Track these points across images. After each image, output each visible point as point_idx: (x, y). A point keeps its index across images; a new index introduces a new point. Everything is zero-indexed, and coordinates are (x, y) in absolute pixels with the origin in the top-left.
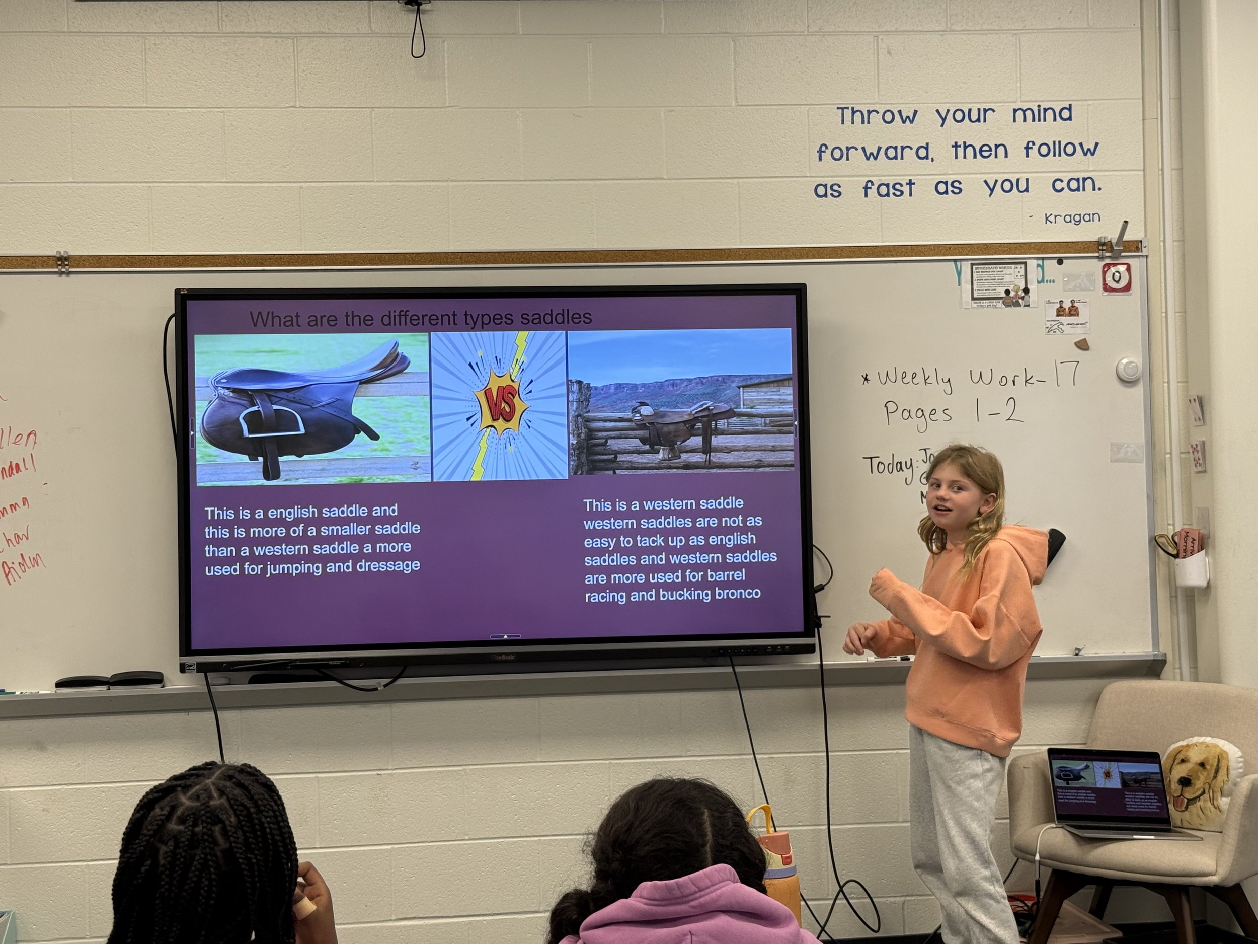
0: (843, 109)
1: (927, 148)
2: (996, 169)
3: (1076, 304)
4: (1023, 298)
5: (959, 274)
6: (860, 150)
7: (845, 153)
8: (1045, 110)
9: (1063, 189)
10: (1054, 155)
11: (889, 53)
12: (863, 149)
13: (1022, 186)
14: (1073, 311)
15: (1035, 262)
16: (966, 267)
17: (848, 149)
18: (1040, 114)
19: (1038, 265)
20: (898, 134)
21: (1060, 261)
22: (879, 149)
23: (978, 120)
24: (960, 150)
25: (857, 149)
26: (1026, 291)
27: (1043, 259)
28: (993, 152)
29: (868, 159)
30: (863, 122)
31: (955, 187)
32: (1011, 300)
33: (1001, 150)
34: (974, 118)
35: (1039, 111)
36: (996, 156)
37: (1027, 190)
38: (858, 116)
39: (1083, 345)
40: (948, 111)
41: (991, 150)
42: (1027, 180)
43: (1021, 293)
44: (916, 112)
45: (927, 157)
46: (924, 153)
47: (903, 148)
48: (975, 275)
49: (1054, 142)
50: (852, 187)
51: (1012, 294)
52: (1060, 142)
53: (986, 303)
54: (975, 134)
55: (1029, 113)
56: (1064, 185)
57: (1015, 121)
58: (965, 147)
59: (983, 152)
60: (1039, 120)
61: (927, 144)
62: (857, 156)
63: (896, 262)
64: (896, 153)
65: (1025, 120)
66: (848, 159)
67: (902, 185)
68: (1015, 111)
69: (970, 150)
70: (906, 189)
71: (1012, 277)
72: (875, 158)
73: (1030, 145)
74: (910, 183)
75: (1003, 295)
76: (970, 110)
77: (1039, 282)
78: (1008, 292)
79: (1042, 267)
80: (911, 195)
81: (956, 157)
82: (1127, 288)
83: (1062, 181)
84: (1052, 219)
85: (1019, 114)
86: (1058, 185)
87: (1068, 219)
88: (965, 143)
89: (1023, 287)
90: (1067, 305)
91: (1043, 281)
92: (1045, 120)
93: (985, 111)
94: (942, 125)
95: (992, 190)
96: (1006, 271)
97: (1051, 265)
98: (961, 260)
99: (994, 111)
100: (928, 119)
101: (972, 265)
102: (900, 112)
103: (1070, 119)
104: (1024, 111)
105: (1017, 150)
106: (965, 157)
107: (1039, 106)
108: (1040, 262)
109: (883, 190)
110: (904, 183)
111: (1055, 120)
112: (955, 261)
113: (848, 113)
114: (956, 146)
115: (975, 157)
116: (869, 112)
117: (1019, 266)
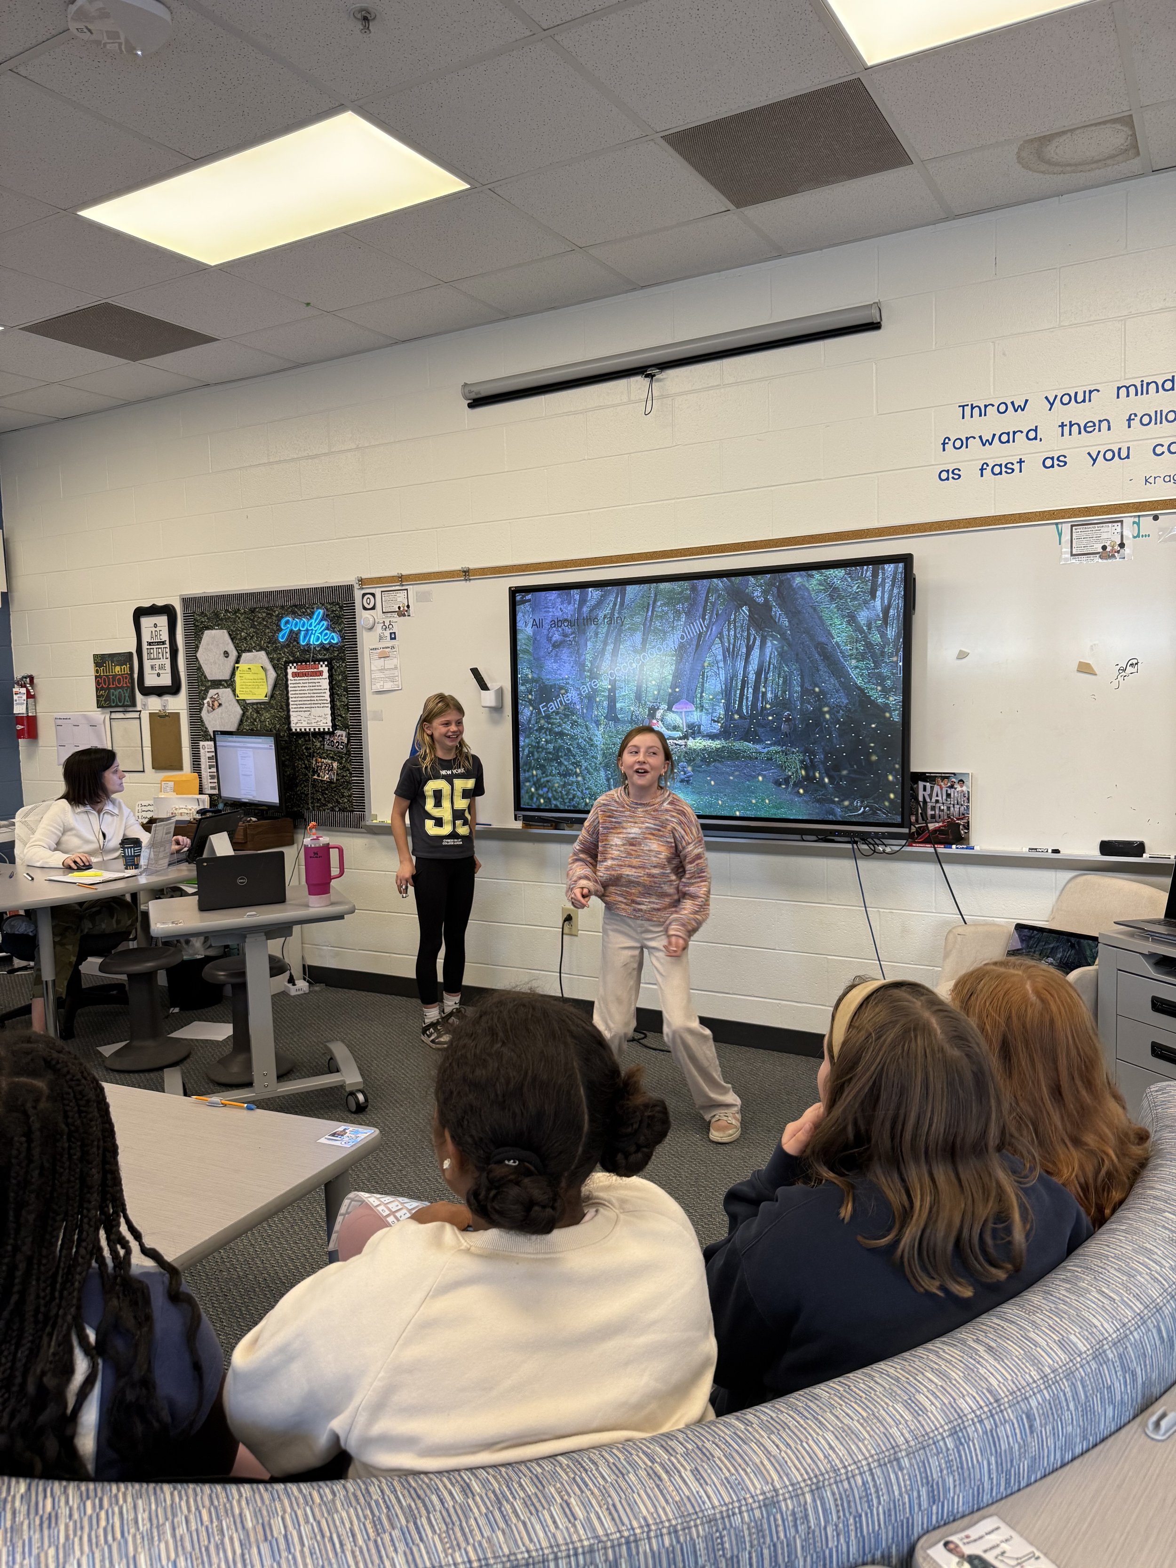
0: (963, 407)
1: (1036, 430)
2: (1098, 441)
4: (1118, 552)
5: (1060, 535)
6: (978, 439)
7: (964, 443)
8: (1148, 384)
9: (1163, 453)
10: (1156, 424)
11: (1004, 354)
12: (980, 437)
13: (1124, 454)
15: (1132, 519)
16: (1066, 529)
17: (967, 439)
18: (1143, 389)
19: (1134, 523)
20: (1012, 421)
21: (1156, 518)
22: (994, 435)
23: (1084, 401)
24: (1066, 429)
25: (974, 438)
26: (1122, 545)
27: (1139, 516)
28: (1097, 427)
29: (984, 445)
30: (980, 415)
31: (1061, 461)
32: (1106, 553)
33: (1104, 425)
34: (1080, 399)
35: (1142, 385)
36: (1100, 431)
37: (1128, 457)
38: (976, 410)
40: (1056, 396)
41: (1095, 425)
42: (1128, 448)
43: (1117, 548)
44: (1027, 401)
45: (1035, 438)
46: (1033, 434)
47: (1014, 433)
48: (1074, 534)
49: (1156, 412)
50: (969, 471)
51: (1109, 549)
52: (1161, 411)
53: (1084, 558)
54: (1079, 414)
55: (1132, 390)
56: (1165, 449)
57: (1118, 397)
58: (1071, 425)
59: (1087, 428)
60: (1142, 394)
61: (1036, 427)
62: (974, 444)
63: (1004, 528)
64: (1009, 437)
65: (1128, 396)
66: (967, 447)
67: (1013, 464)
68: (1119, 388)
69: (1075, 429)
70: (1016, 467)
71: (1109, 534)
72: (990, 444)
73: (1133, 417)
74: (1021, 462)
75: (1100, 550)
76: (1076, 393)
77: (1134, 537)
78: (1104, 548)
79: (1138, 524)
80: (1021, 471)
81: (1063, 435)
83: (1162, 446)
84: (1151, 480)
85: (1123, 391)
86: (1159, 450)
87: (1167, 479)
88: (1070, 422)
89: (1119, 542)
91: (1138, 536)
92: (1147, 393)
93: (1090, 392)
94: (1050, 410)
95: (1095, 461)
96: (1103, 529)
97: (1147, 522)
98: (1062, 523)
99: (1098, 391)
100: (1038, 405)
101: (1072, 526)
102: (1012, 403)
103: (1172, 389)
104: (1127, 388)
105: (1119, 423)
106: (1070, 434)
107: (1142, 381)
108: (1136, 520)
109: (997, 470)
110: (1015, 463)
111: (1157, 392)
112: (1057, 524)
113: (968, 410)
114: (1062, 426)
115: (1080, 433)
116: (986, 406)
117: (1116, 524)
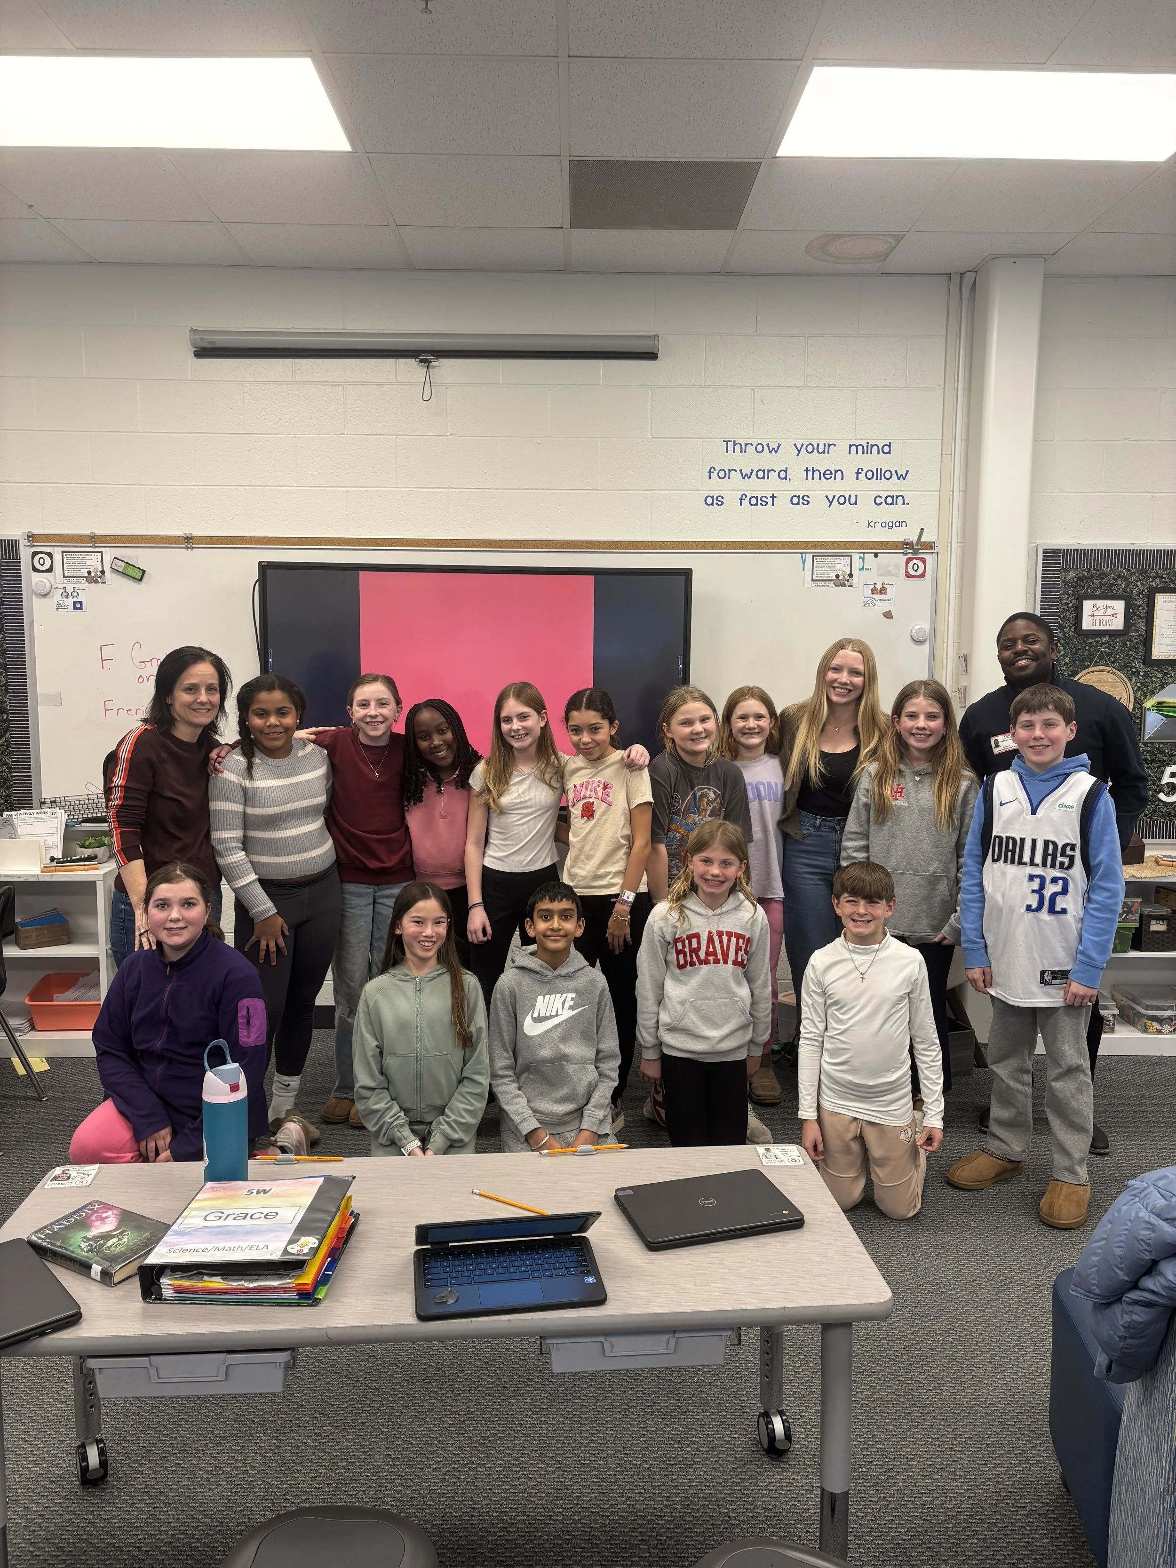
0: (727, 442)
1: (786, 471)
2: (834, 487)
3: (885, 586)
4: (848, 581)
5: (804, 562)
6: (738, 471)
7: (727, 474)
8: (872, 446)
9: (881, 503)
10: (877, 479)
11: (762, 402)
12: (741, 471)
13: (853, 501)
14: (883, 591)
15: (858, 555)
16: (809, 557)
17: (730, 471)
18: (868, 449)
19: (860, 558)
20: (766, 461)
21: (876, 555)
22: (752, 471)
23: (824, 452)
24: (810, 473)
25: (736, 471)
26: (851, 575)
27: (864, 553)
28: (833, 476)
29: (744, 478)
30: (741, 452)
31: (804, 500)
32: (839, 582)
33: (839, 474)
34: (821, 450)
35: (868, 446)
36: (835, 479)
37: (856, 503)
38: (738, 447)
39: (888, 615)
40: (803, 445)
41: (831, 474)
42: (856, 496)
43: (847, 577)
44: (779, 445)
45: (785, 478)
46: (784, 475)
47: (769, 471)
48: (815, 563)
49: (877, 469)
50: (731, 499)
51: (841, 577)
52: (881, 469)
53: (822, 583)
54: (821, 462)
55: (860, 448)
56: (883, 500)
57: (850, 453)
58: (814, 471)
59: (827, 475)
60: (867, 453)
61: (787, 468)
62: (736, 476)
63: (759, 553)
64: (764, 474)
65: (857, 453)
66: (729, 478)
67: (767, 498)
68: (850, 446)
69: (817, 474)
70: (769, 500)
71: (841, 566)
72: (749, 478)
73: (860, 471)
74: (773, 497)
75: (834, 578)
76: (818, 445)
77: (860, 570)
78: (837, 576)
79: (863, 559)
80: (773, 505)
81: (807, 479)
82: (922, 575)
83: (881, 497)
84: (871, 524)
85: (853, 448)
86: (878, 500)
87: (884, 525)
88: (813, 468)
89: (848, 573)
90: (879, 586)
91: (863, 569)
92: (871, 453)
93: (829, 445)
94: (798, 455)
95: (831, 503)
96: (837, 561)
97: (869, 558)
98: (806, 553)
99: (835, 445)
100: (788, 450)
101: (814, 556)
102: (768, 445)
103: (889, 453)
104: (857, 447)
105: (850, 474)
106: (813, 479)
107: (868, 443)
108: (862, 555)
109: (754, 501)
110: (768, 497)
111: (878, 453)
112: (802, 553)
113: (731, 445)
114: (807, 470)
115: (820, 478)
116: (746, 444)
117: (847, 558)
